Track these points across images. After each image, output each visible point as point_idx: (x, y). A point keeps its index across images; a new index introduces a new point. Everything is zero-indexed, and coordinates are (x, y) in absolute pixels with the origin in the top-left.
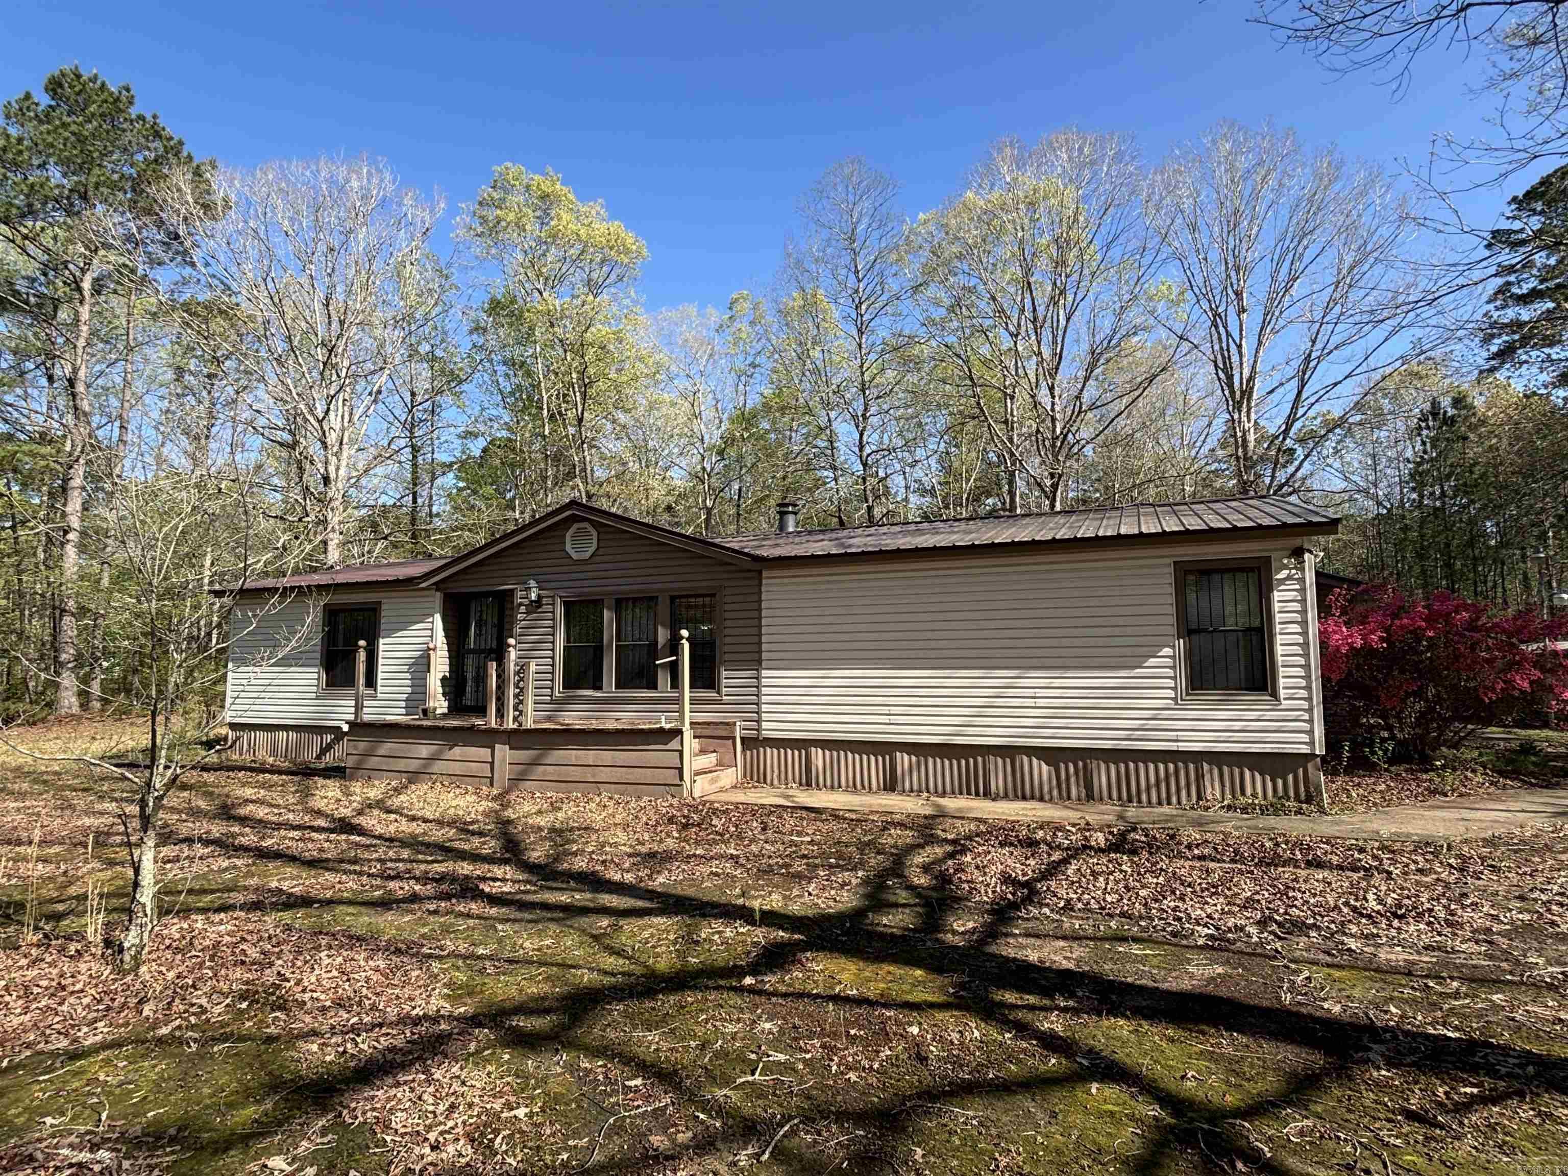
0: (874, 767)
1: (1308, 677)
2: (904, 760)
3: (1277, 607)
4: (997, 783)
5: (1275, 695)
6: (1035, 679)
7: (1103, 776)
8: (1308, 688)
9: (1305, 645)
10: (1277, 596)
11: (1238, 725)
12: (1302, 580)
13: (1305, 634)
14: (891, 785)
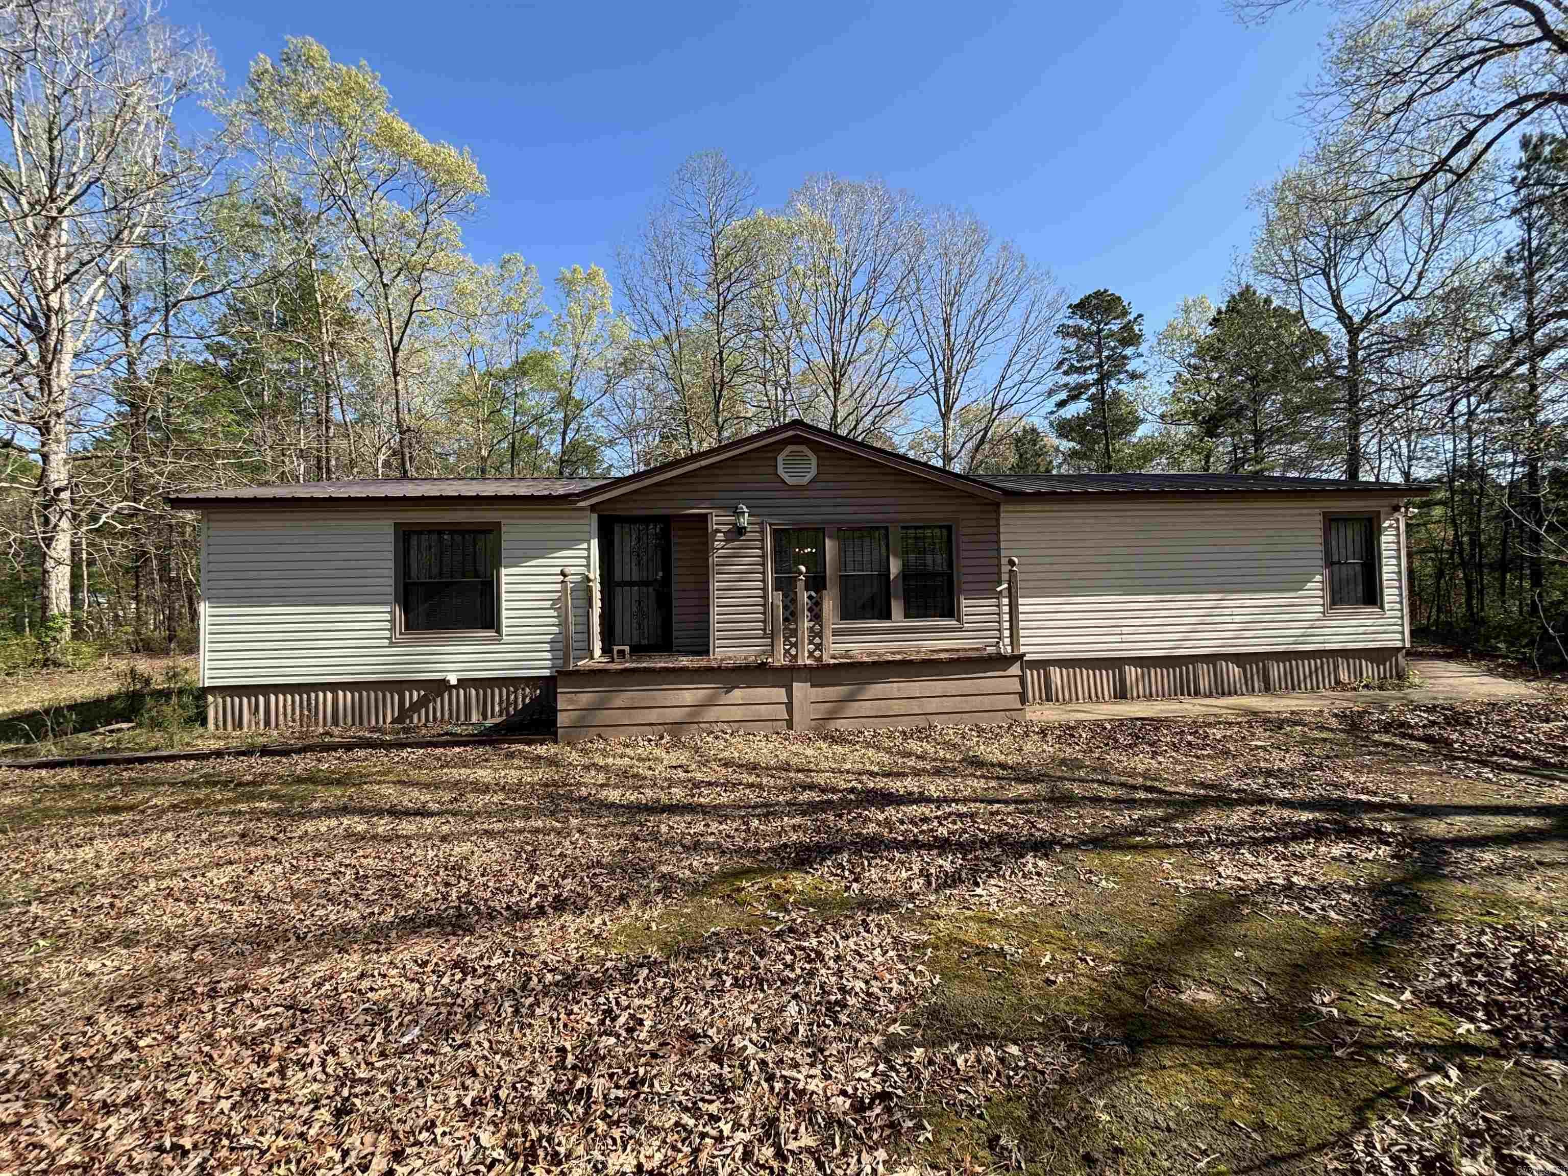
0: (1105, 680)
1: (1401, 595)
2: (1131, 672)
3: (1383, 546)
4: (1204, 684)
5: (1382, 607)
6: (1233, 601)
7: (1276, 670)
8: (1401, 603)
9: (1400, 572)
10: (1384, 539)
11: (1361, 630)
12: (1398, 528)
13: (1399, 565)
14: (1121, 694)
